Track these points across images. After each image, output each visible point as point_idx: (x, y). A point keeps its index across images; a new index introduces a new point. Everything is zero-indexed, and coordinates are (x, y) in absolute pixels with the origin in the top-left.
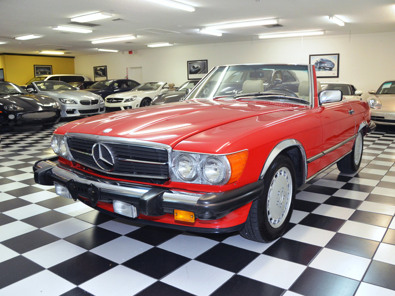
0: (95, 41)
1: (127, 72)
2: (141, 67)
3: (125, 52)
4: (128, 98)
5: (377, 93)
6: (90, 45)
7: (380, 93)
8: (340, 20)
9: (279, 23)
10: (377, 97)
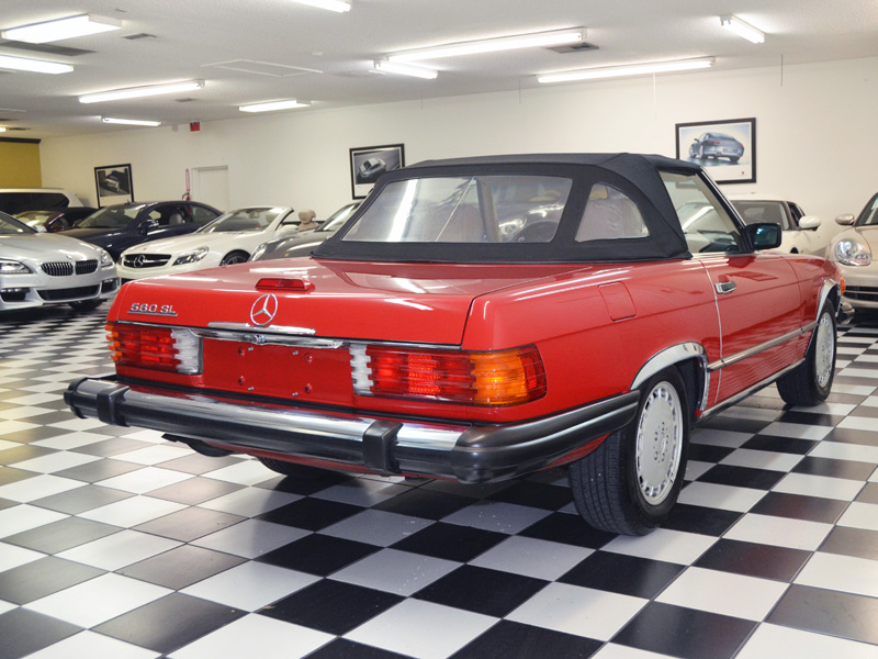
0: (89, 96)
1: (188, 181)
2: (226, 168)
3: (180, 127)
4: (183, 254)
5: (860, 222)
6: (73, 108)
7: (869, 221)
8: (750, 27)
9: (589, 40)
10: (859, 231)
